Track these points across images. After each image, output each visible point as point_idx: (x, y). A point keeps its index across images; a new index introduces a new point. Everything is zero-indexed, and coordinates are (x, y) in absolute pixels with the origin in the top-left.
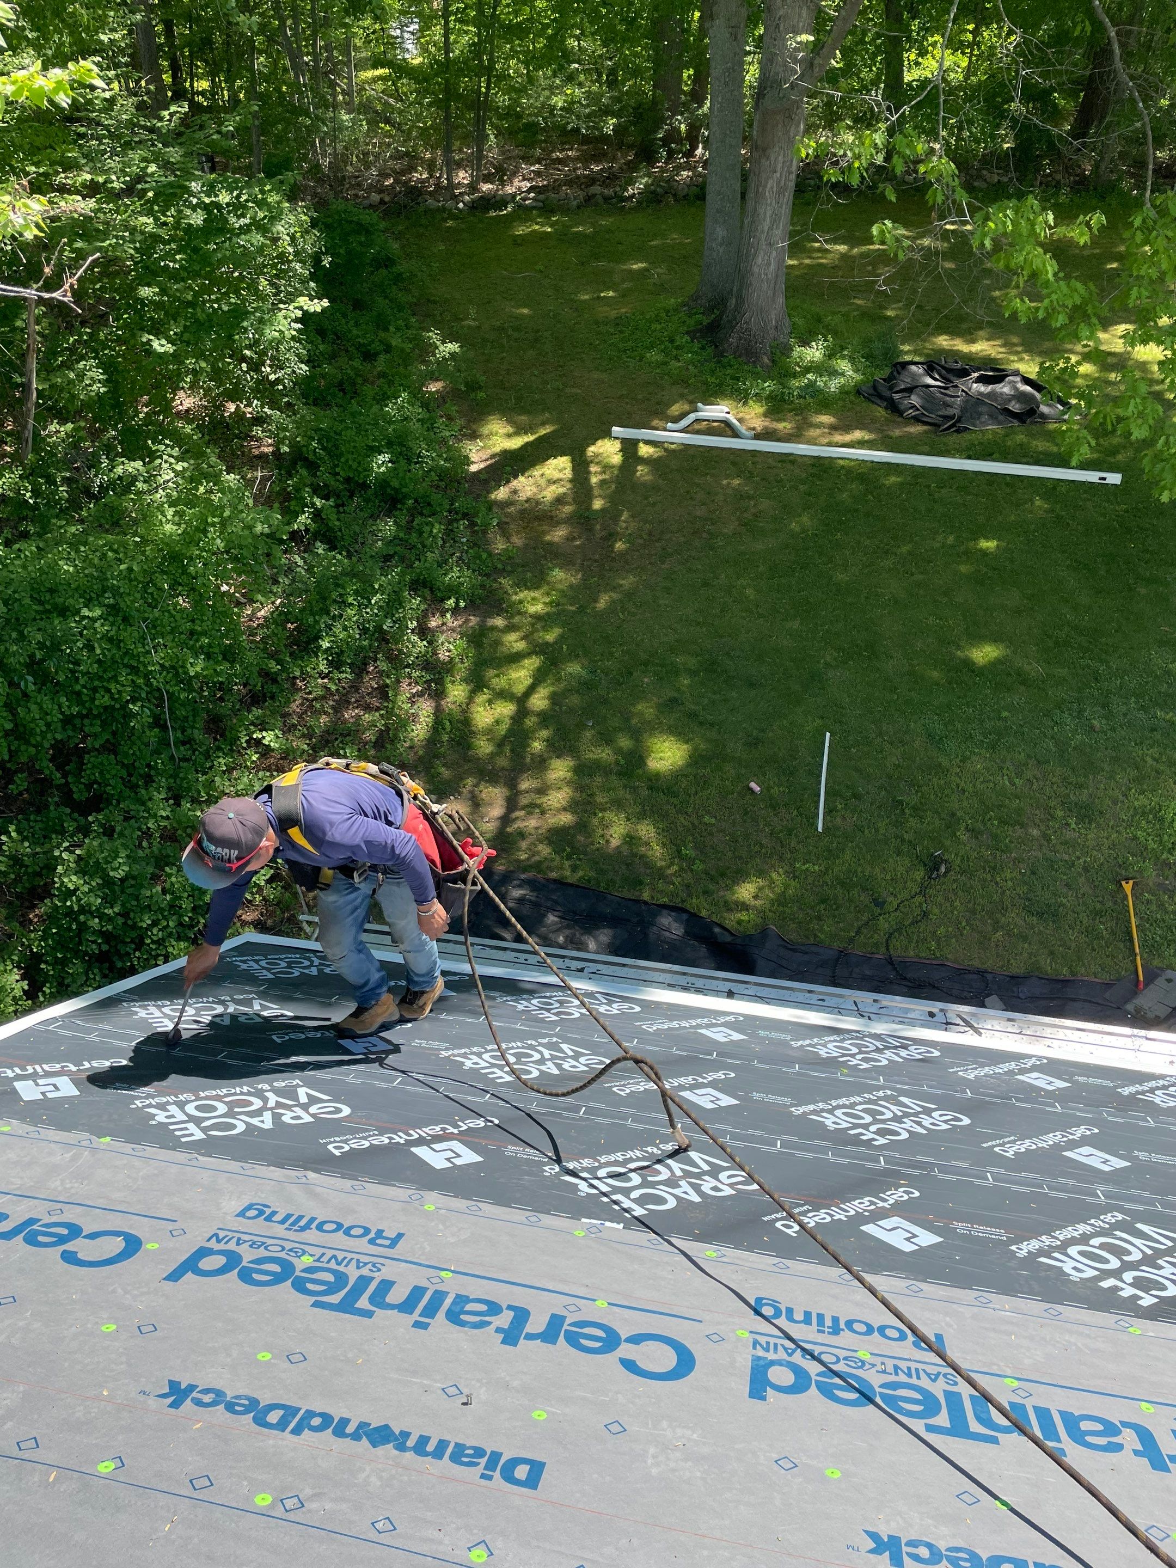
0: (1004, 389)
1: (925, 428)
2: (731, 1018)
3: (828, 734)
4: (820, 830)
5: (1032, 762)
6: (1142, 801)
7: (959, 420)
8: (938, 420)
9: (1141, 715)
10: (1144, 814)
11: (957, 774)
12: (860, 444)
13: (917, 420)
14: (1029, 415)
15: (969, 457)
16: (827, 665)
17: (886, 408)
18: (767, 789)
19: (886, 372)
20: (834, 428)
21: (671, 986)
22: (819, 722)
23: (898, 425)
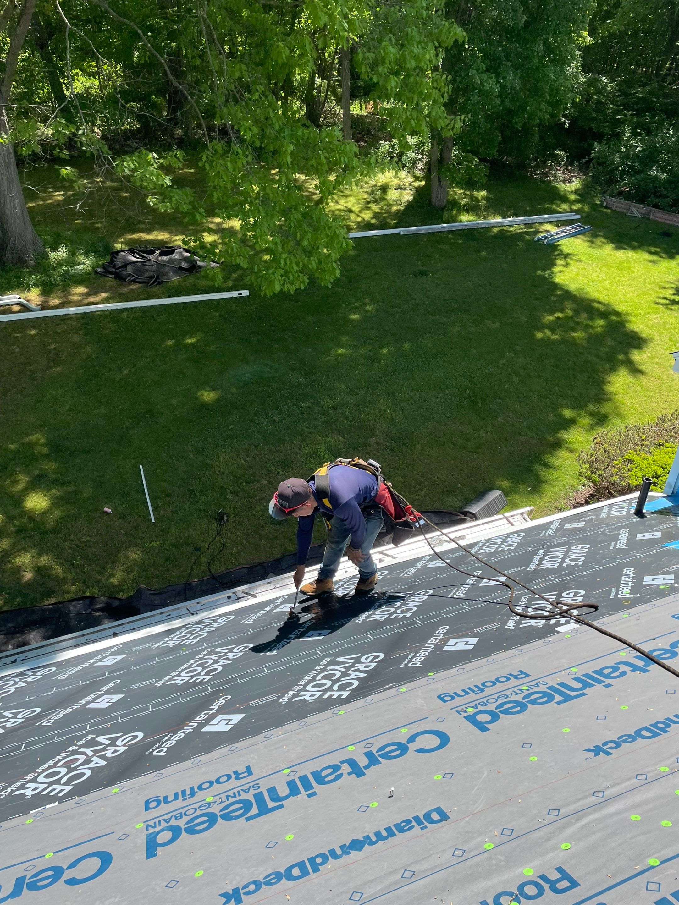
0: (176, 256)
1: (140, 285)
2: (115, 649)
3: (141, 466)
4: (153, 521)
5: (252, 447)
6: (308, 450)
7: (158, 278)
8: (146, 280)
9: (295, 408)
10: (311, 456)
11: (217, 466)
12: (106, 301)
13: (135, 282)
14: (193, 268)
15: (170, 296)
16: (128, 428)
17: (115, 278)
18: (115, 509)
19: (109, 258)
20: (88, 295)
21: (76, 646)
22: (133, 462)
23: (125, 286)
